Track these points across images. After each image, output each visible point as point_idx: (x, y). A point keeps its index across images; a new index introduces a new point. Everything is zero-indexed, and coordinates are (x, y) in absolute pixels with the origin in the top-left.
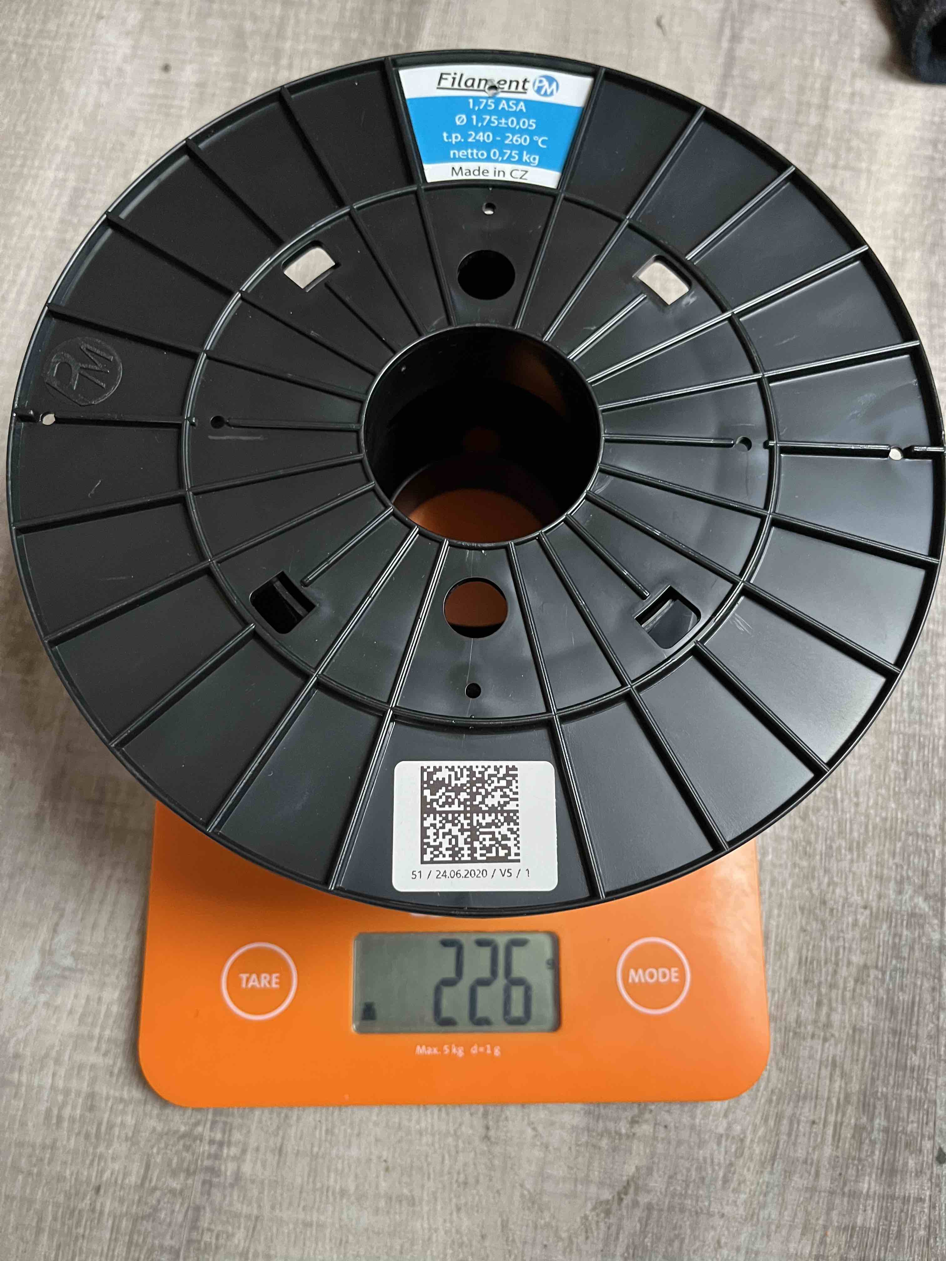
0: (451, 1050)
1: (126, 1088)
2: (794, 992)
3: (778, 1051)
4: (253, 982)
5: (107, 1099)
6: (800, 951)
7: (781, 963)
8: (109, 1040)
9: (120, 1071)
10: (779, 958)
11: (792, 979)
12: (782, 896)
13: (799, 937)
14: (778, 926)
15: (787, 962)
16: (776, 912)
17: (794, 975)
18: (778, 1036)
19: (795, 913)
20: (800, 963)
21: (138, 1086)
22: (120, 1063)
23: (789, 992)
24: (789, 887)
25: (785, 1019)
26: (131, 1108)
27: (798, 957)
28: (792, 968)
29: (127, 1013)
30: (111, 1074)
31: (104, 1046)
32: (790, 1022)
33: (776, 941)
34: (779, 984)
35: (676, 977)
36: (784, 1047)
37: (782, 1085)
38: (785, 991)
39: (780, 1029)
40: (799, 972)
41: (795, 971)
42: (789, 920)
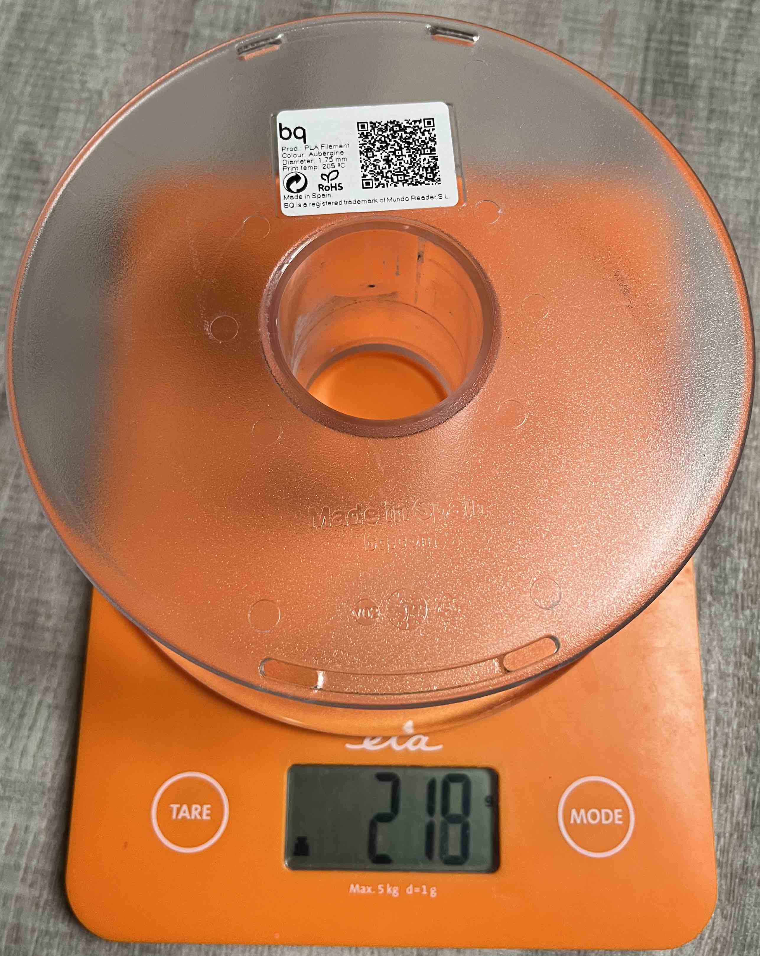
0: (385, 889)
1: (52, 920)
2: (740, 837)
3: (723, 897)
4: (184, 812)
5: (33, 930)
6: (746, 794)
7: (727, 807)
8: (36, 871)
9: (47, 902)
10: (725, 802)
11: (738, 823)
12: (727, 735)
13: (745, 779)
14: (723, 768)
15: (733, 805)
16: (721, 752)
17: (740, 819)
18: (723, 882)
19: (741, 754)
20: (747, 806)
21: (64, 918)
22: (45, 895)
23: (735, 836)
24: (735, 727)
25: (731, 866)
26: (57, 940)
27: (744, 799)
28: (738, 812)
29: (55, 843)
30: (37, 905)
31: (30, 877)
32: (736, 868)
33: (721, 784)
34: (725, 828)
35: (619, 819)
36: (730, 892)
37: (727, 934)
38: (731, 835)
39: (726, 876)
40: (745, 816)
41: (741, 816)
42: (735, 761)
